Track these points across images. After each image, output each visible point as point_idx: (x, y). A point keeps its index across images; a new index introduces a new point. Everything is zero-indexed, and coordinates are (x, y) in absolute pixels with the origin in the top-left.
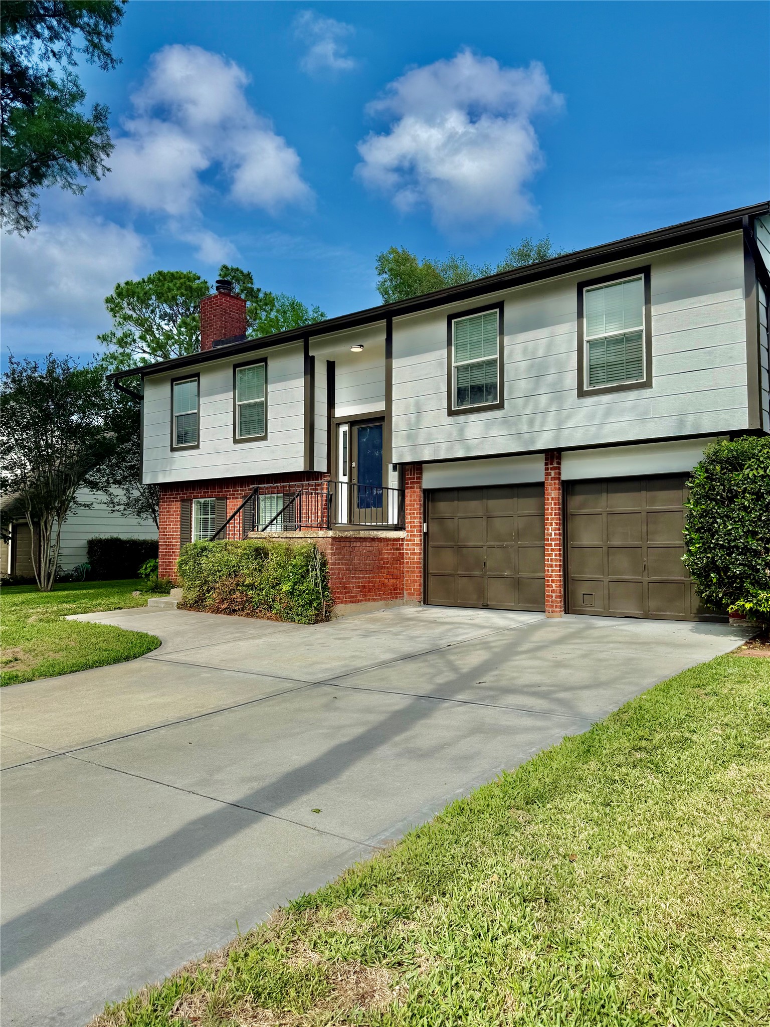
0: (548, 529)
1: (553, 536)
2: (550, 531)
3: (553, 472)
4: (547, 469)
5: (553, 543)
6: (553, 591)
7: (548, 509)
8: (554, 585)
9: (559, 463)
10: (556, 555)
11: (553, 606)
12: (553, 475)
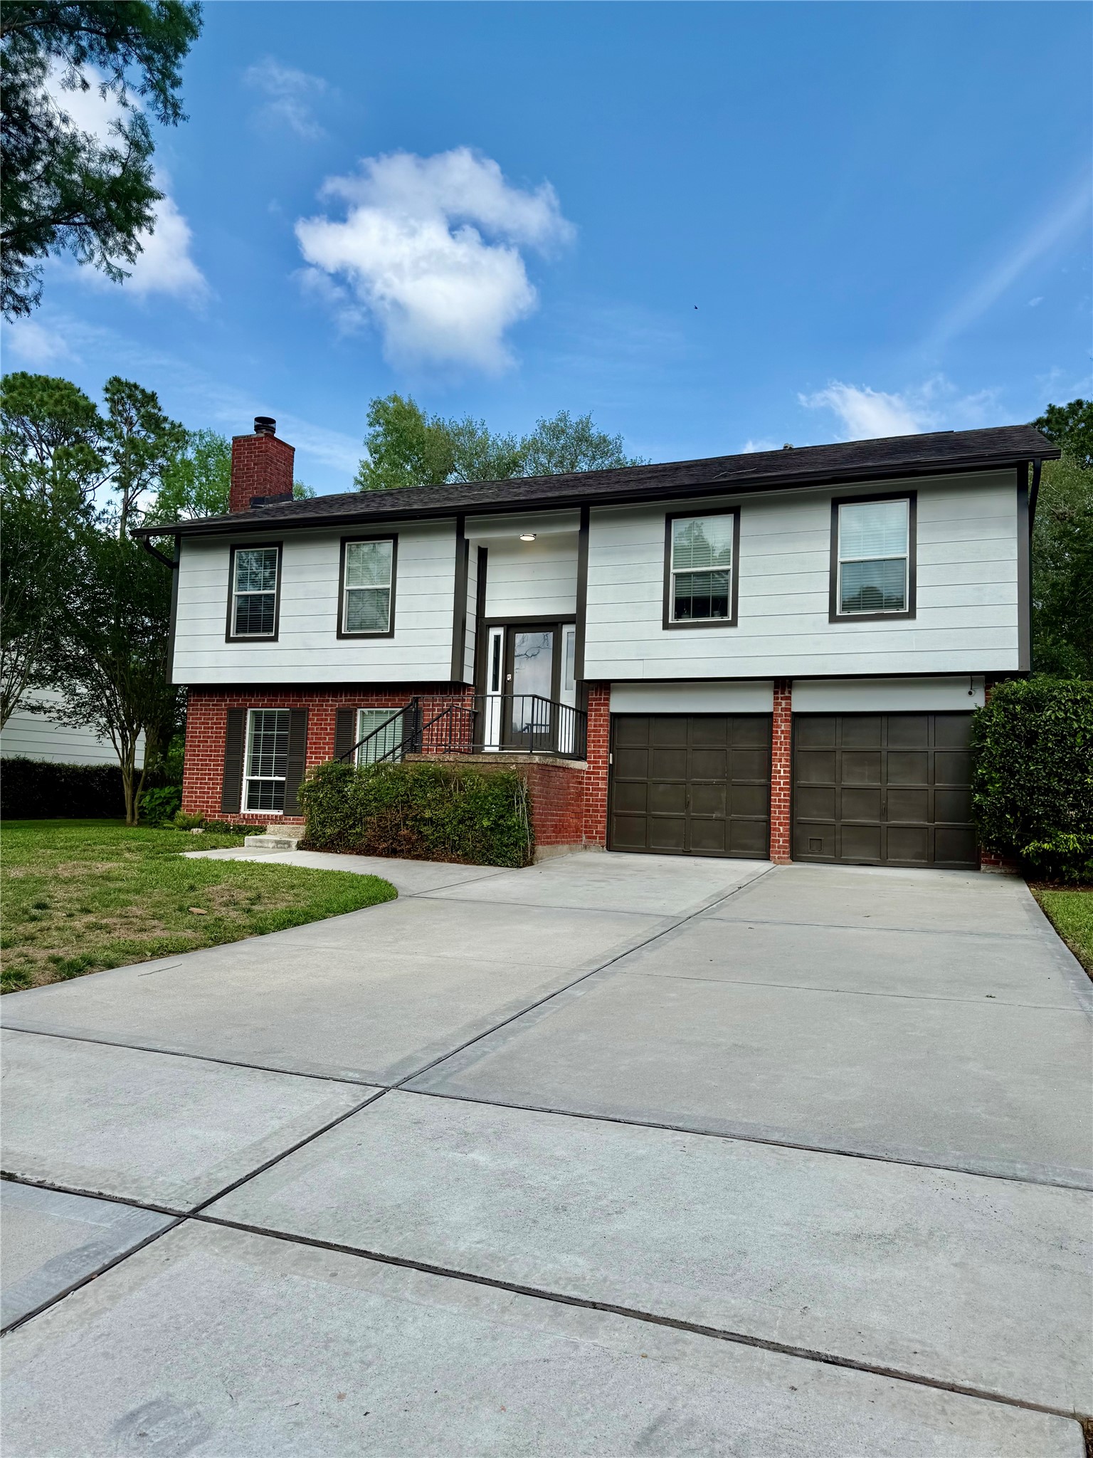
0: (776, 766)
1: (782, 774)
2: (779, 768)
3: (783, 702)
4: (776, 698)
5: (782, 781)
6: (780, 835)
7: (776, 743)
8: (781, 828)
9: (790, 693)
10: (785, 795)
11: (779, 852)
12: (783, 706)
